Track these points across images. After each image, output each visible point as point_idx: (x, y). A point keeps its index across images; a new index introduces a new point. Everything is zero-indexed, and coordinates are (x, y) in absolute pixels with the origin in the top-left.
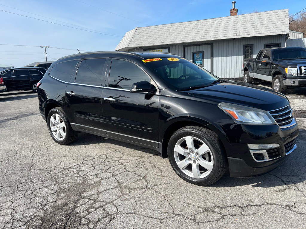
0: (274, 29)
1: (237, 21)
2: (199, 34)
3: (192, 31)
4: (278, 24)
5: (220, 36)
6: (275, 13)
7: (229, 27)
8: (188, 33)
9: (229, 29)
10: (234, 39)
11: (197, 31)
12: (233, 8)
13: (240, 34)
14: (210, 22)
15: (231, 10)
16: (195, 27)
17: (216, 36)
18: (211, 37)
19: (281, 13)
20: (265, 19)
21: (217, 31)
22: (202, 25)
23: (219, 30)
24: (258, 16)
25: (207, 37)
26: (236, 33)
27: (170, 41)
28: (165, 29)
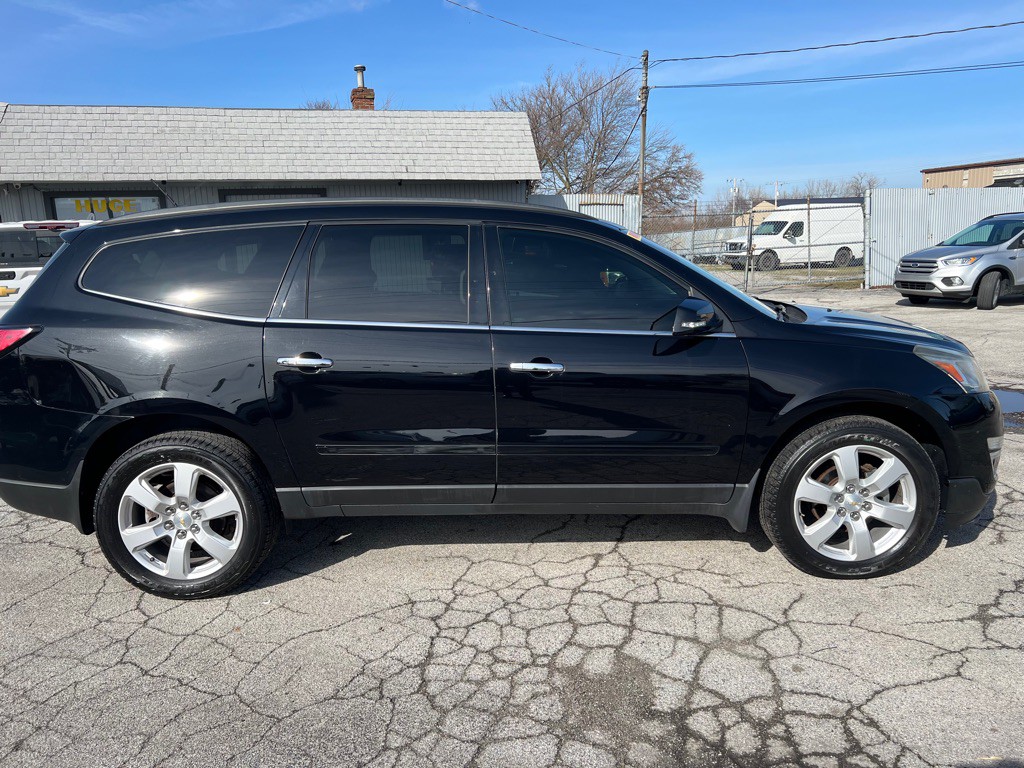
0: (502, 164)
1: (398, 126)
2: (284, 156)
3: (255, 144)
4: (510, 151)
5: (358, 169)
6: (498, 121)
7: (376, 144)
8: (242, 150)
9: (379, 150)
10: (400, 182)
11: (272, 144)
12: (360, 84)
13: (417, 169)
14: (311, 120)
15: (355, 91)
16: (266, 132)
17: (345, 169)
18: (329, 169)
19: (511, 121)
20: (475, 133)
21: (342, 150)
22: (285, 126)
23: (348, 150)
24: (455, 121)
25: (315, 169)
26: (404, 163)
27: (175, 169)
28: (142, 123)
